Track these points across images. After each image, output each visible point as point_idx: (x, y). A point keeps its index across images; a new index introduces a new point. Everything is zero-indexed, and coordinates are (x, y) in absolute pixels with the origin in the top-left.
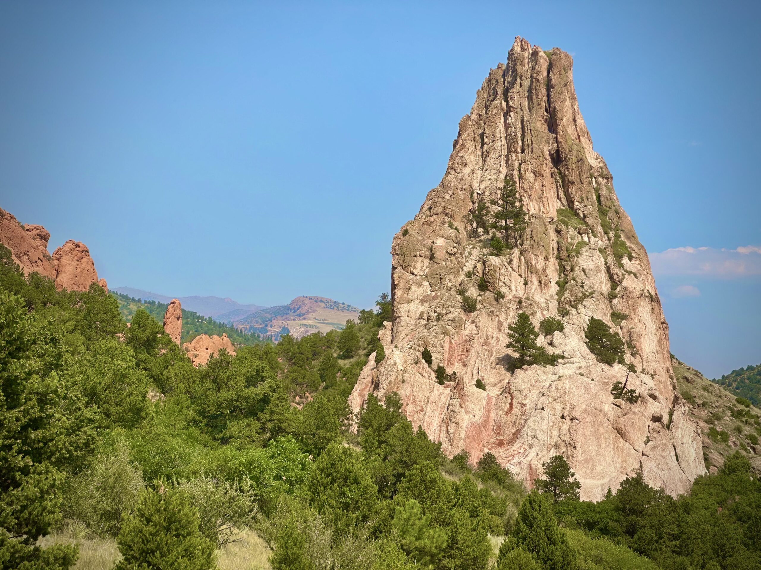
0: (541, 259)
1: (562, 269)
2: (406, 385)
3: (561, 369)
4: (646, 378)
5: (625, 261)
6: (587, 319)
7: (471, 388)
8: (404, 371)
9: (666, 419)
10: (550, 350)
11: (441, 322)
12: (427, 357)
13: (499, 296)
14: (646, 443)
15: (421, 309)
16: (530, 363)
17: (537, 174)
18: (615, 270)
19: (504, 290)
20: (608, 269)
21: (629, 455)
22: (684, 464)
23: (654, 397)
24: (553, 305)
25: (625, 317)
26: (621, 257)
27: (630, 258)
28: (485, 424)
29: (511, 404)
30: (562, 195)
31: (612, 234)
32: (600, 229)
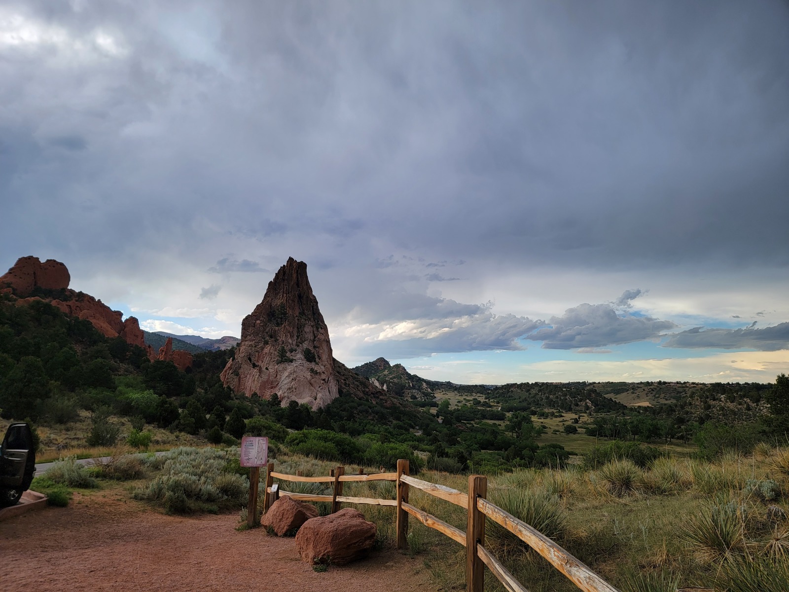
0: (292, 328)
1: (298, 332)
2: (242, 368)
3: (294, 364)
4: (322, 367)
5: (320, 329)
6: (305, 348)
7: (264, 369)
8: (241, 364)
9: (327, 379)
10: (291, 357)
11: (256, 348)
12: (250, 359)
13: (276, 340)
14: (319, 387)
15: (250, 343)
16: (284, 362)
17: (293, 301)
18: (315, 332)
19: (278, 338)
20: (313, 332)
21: (313, 391)
22: (331, 394)
23: (324, 373)
24: (294, 343)
25: (318, 347)
26: (318, 328)
27: (321, 328)
28: (267, 381)
29: (277, 375)
30: (301, 308)
31: (316, 321)
32: (312, 319)
